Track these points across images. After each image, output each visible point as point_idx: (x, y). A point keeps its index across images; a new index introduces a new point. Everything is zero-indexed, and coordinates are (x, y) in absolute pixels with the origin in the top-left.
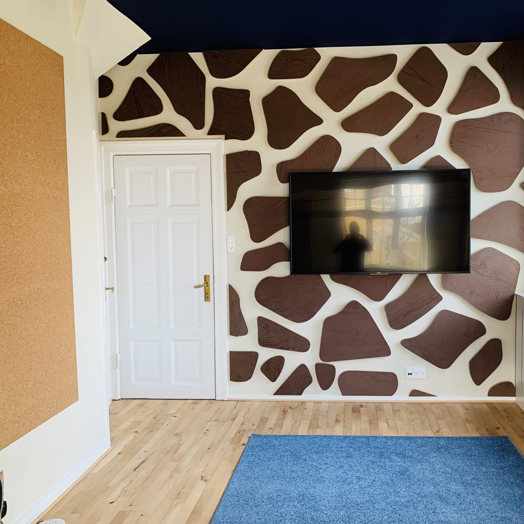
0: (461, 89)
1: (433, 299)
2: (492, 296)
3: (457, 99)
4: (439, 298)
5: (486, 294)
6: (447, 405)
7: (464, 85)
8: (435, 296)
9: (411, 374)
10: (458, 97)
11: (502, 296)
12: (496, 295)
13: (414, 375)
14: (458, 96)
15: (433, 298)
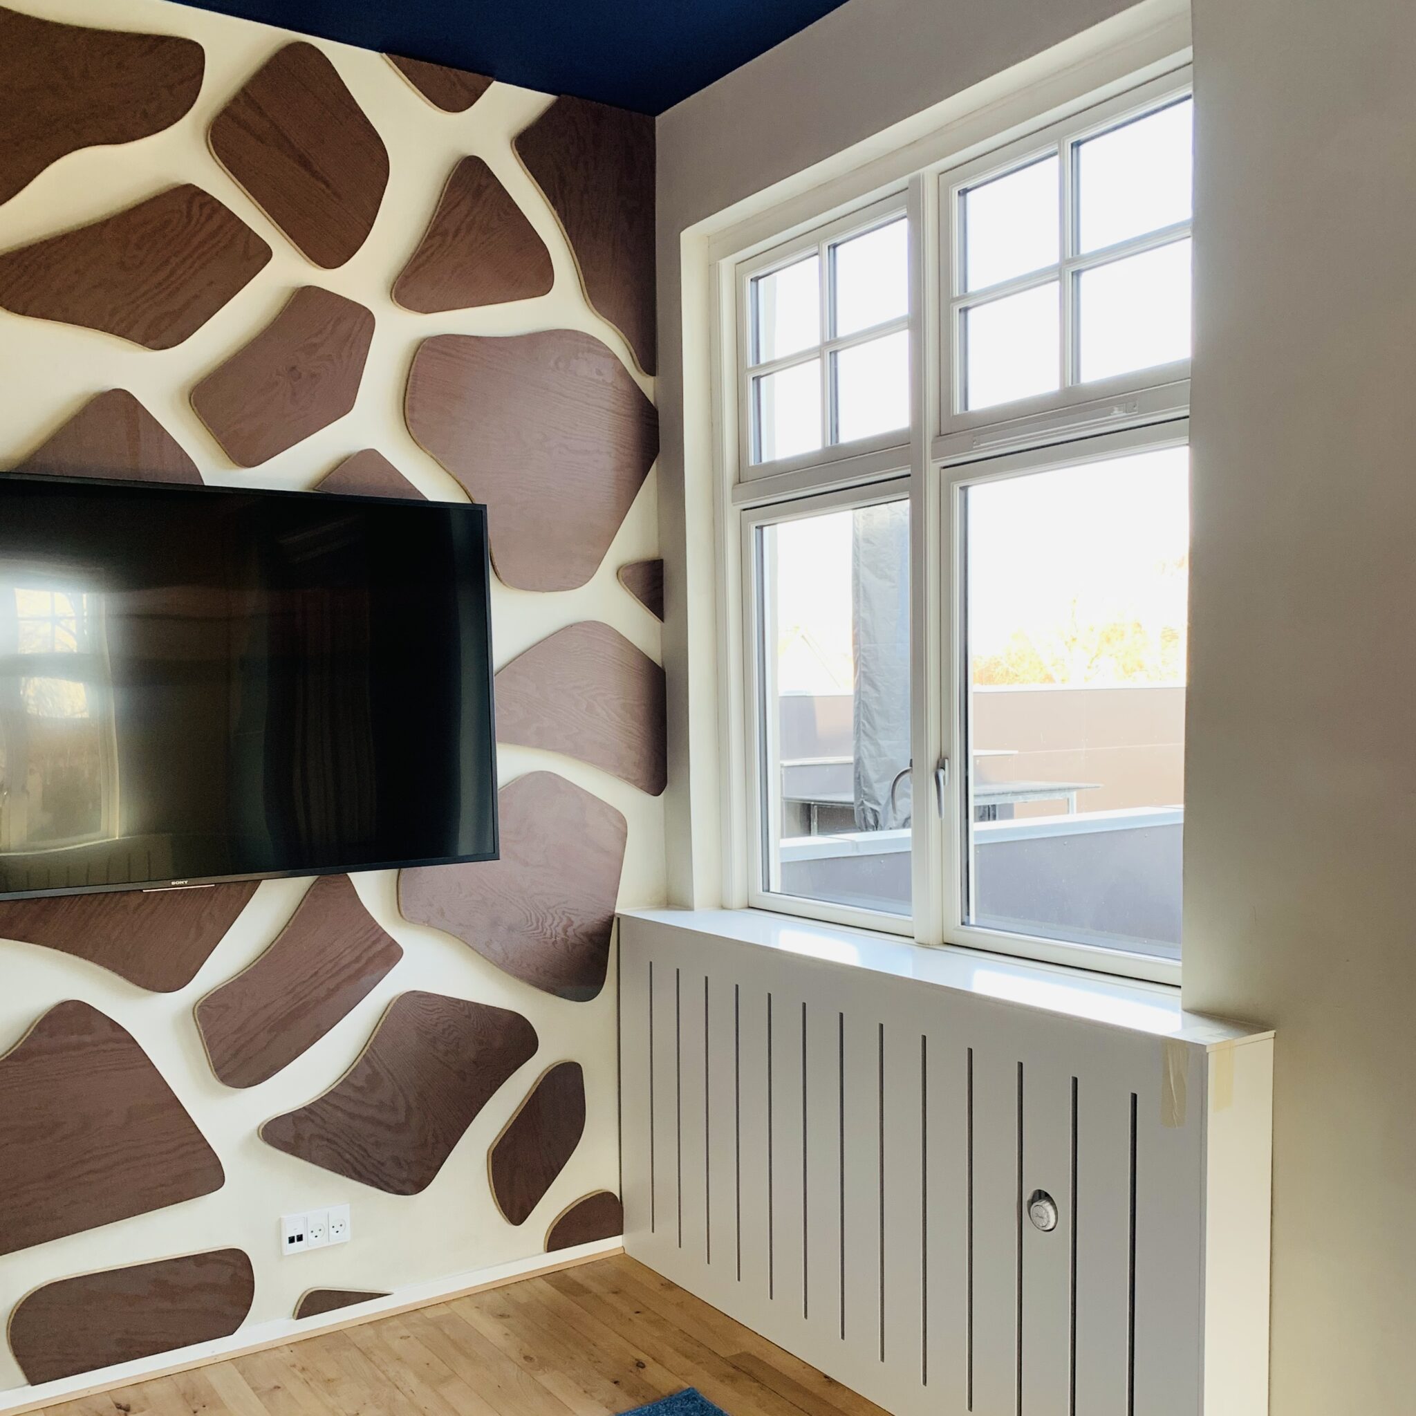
0: (437, 227)
1: (370, 961)
2: (552, 927)
3: (424, 257)
4: (390, 954)
5: (534, 921)
6: (429, 1314)
7: (444, 213)
8: (379, 947)
9: (300, 1238)
10: (429, 253)
11: (581, 926)
12: (565, 922)
13: (312, 1237)
14: (427, 249)
15: (370, 954)
